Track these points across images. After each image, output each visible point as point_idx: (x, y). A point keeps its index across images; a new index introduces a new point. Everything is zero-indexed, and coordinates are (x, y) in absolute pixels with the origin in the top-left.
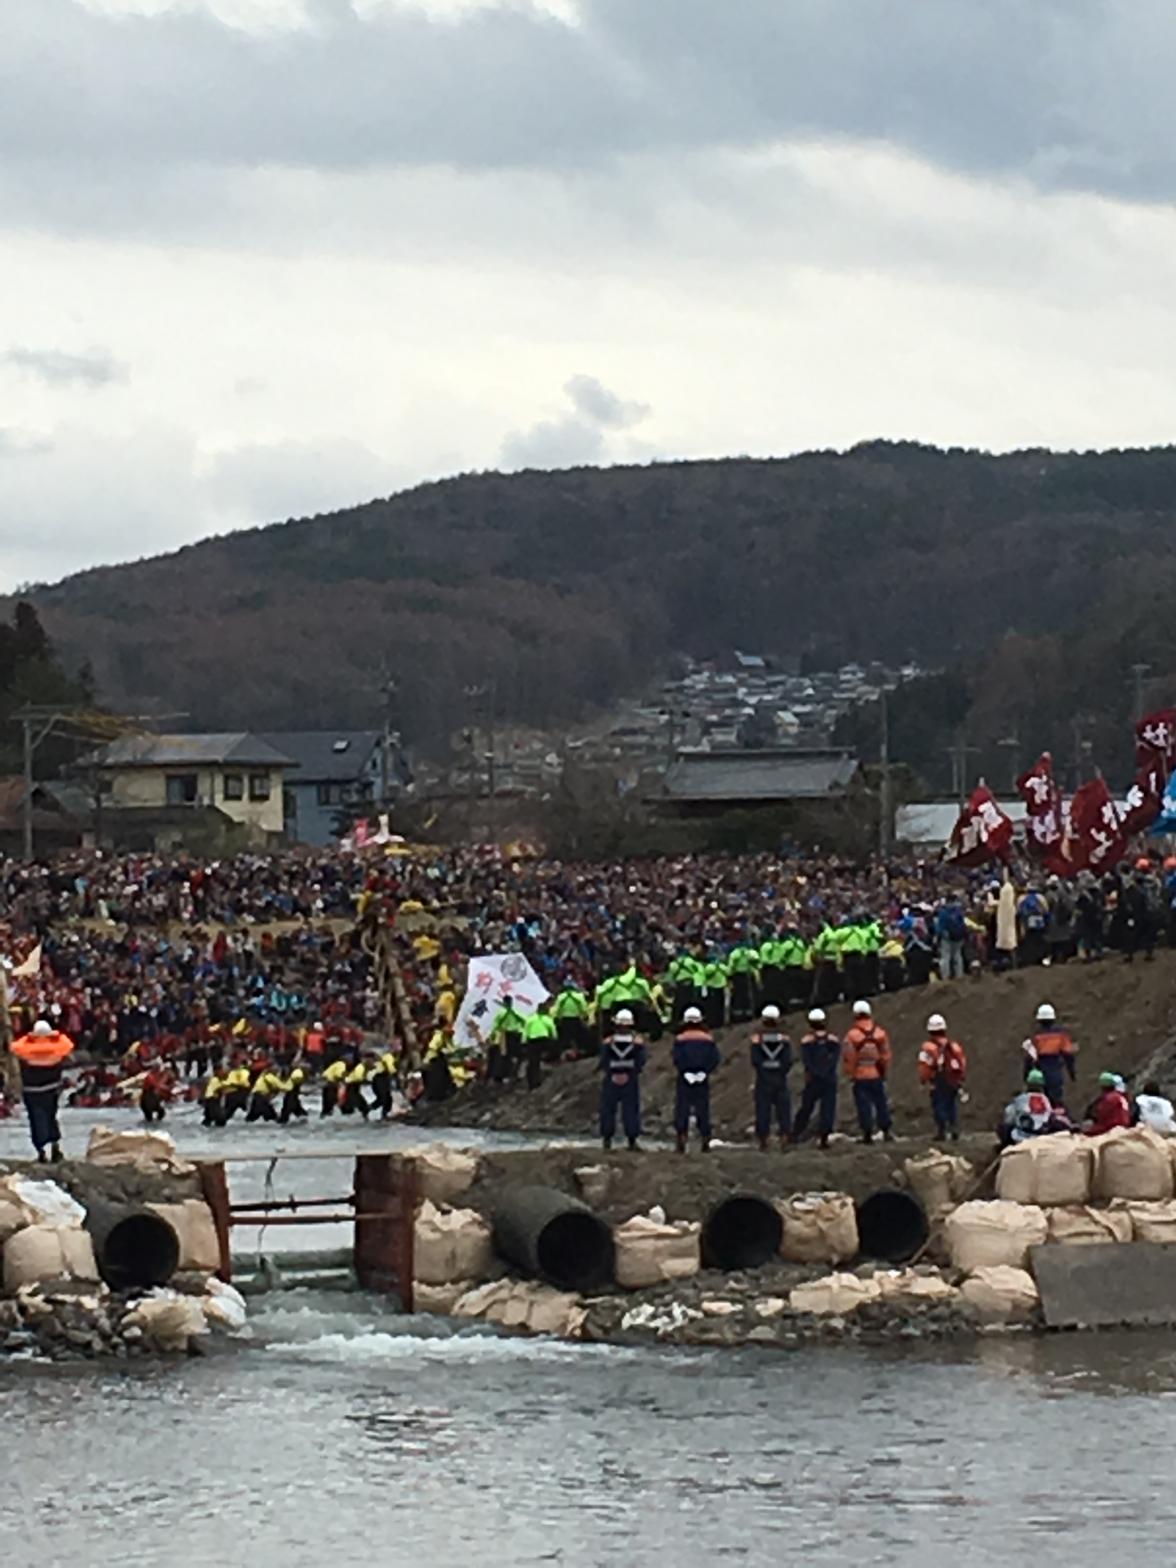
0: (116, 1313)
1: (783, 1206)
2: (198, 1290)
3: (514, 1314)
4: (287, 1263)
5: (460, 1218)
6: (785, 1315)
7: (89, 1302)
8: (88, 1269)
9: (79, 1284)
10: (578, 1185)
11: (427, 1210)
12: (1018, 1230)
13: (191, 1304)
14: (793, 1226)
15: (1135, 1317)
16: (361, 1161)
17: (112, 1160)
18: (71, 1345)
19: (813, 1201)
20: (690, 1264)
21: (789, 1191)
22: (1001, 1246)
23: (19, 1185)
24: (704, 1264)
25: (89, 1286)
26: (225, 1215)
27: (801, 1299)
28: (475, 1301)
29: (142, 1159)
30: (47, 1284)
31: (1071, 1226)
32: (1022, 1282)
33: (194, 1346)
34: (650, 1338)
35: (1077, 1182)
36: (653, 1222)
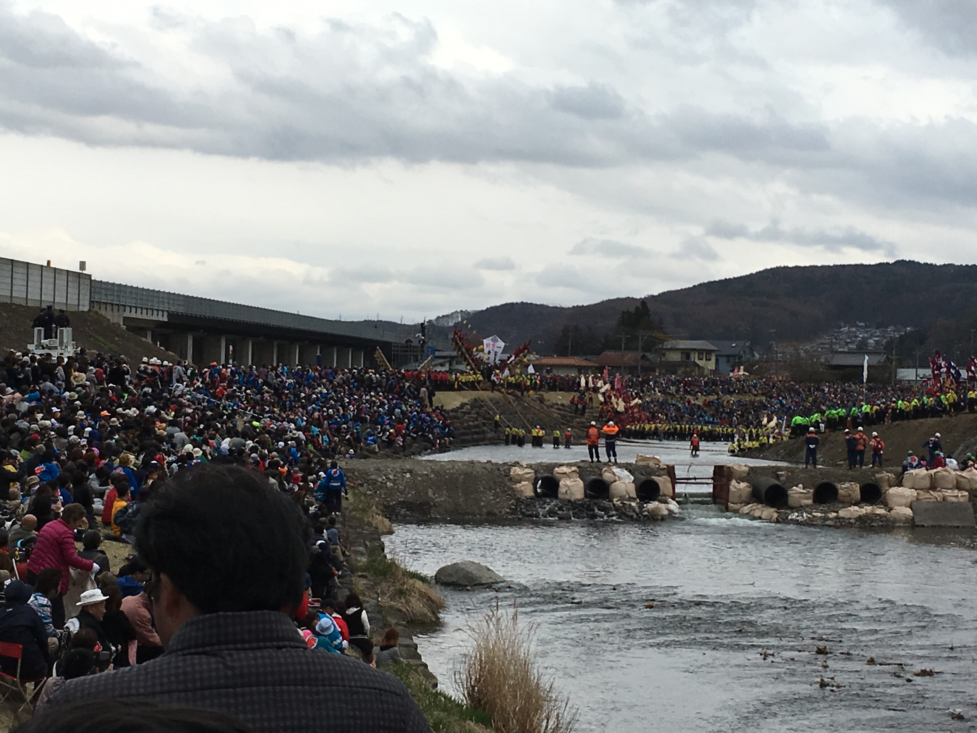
0: (641, 507)
1: (839, 486)
2: (666, 502)
3: (757, 514)
5: (743, 485)
6: (837, 518)
7: (633, 504)
8: (633, 494)
9: (631, 499)
10: (778, 477)
11: (734, 482)
12: (908, 497)
13: (663, 506)
14: (841, 491)
15: (943, 524)
16: (715, 467)
17: (641, 463)
18: (627, 516)
19: (847, 485)
20: (810, 502)
21: (840, 481)
22: (903, 501)
23: (615, 470)
24: (814, 501)
25: (634, 499)
26: (674, 481)
27: (842, 513)
28: (746, 509)
29: (651, 464)
30: (622, 498)
31: (924, 495)
32: (909, 512)
33: (663, 519)
34: (796, 522)
35: (927, 483)
36: (799, 489)
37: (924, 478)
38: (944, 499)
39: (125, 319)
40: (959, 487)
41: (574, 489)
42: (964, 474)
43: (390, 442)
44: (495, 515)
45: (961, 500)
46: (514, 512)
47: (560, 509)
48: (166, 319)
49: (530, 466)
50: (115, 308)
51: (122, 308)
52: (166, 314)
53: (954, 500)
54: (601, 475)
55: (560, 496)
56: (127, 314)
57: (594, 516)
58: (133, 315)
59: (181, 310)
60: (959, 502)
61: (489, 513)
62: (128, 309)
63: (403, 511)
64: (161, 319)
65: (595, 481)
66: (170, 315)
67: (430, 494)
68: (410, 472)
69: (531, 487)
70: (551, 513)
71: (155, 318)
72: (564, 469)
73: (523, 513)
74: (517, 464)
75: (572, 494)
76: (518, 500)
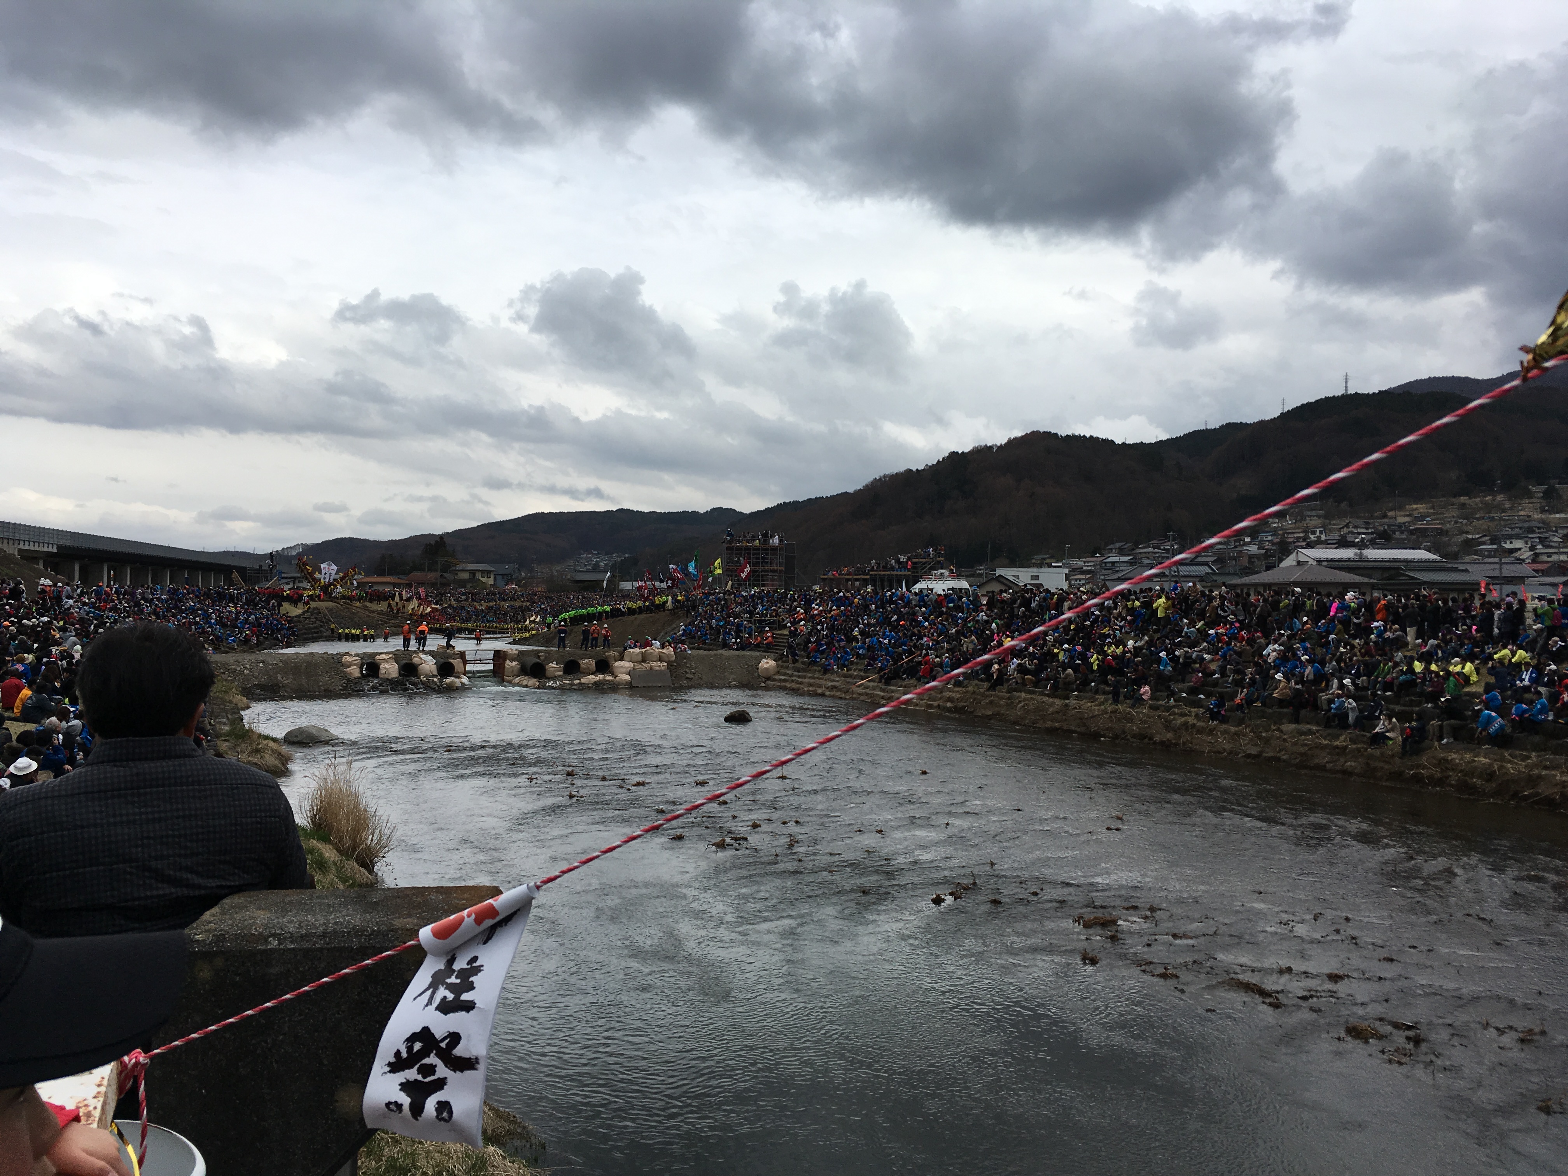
0: (441, 682)
1: (581, 662)
2: (459, 677)
3: (525, 683)
4: (479, 672)
5: (514, 663)
6: (580, 684)
7: (435, 679)
8: (435, 673)
9: (434, 676)
10: (539, 657)
11: (508, 662)
12: (627, 667)
13: (457, 680)
14: (582, 666)
15: (650, 685)
16: (495, 651)
18: (431, 688)
19: (587, 661)
20: (561, 673)
21: (581, 659)
22: (624, 670)
23: (421, 655)
24: (564, 673)
25: (436, 676)
26: (465, 662)
27: (583, 680)
28: (517, 680)
30: (427, 676)
31: (638, 666)
32: (628, 677)
33: (457, 689)
34: (552, 688)
35: (640, 658)
36: (553, 665)
37: (637, 654)
38: (651, 668)
39: (20, 551)
40: (661, 660)
41: (391, 671)
42: (664, 651)
43: (247, 640)
44: (331, 691)
45: (663, 668)
46: (345, 688)
47: (380, 685)
48: (55, 550)
49: (357, 655)
50: (11, 542)
51: (17, 542)
52: (55, 547)
53: (658, 668)
54: (412, 660)
55: (381, 676)
56: (21, 546)
57: (406, 689)
58: (27, 547)
59: (68, 543)
60: (661, 671)
61: (325, 690)
62: (22, 543)
63: (258, 691)
64: (50, 549)
65: (406, 664)
66: (59, 547)
67: (279, 677)
68: (263, 662)
69: (358, 670)
70: (374, 688)
71: (46, 549)
72: (384, 656)
73: (352, 689)
74: (347, 654)
75: (389, 674)
76: (348, 680)
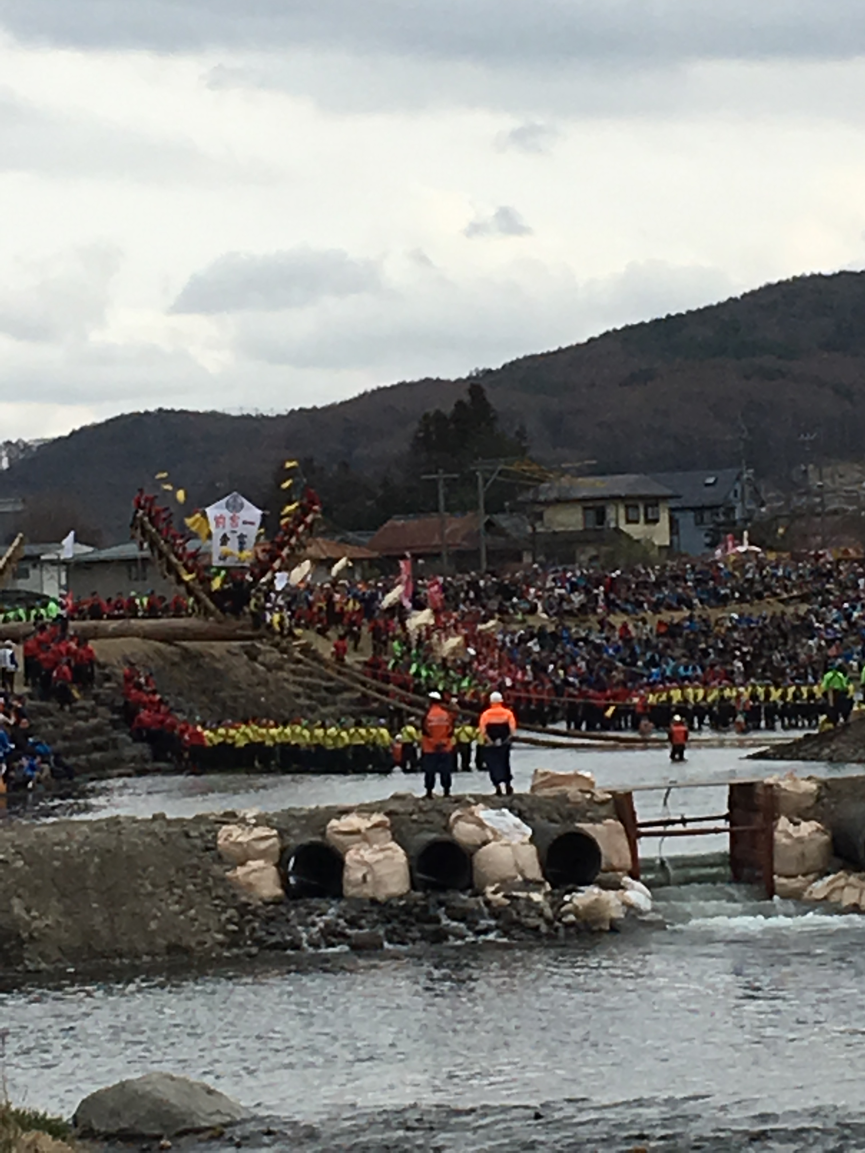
0: (557, 904)
2: (617, 886)
3: (849, 898)
5: (807, 828)
7: (537, 897)
8: (535, 873)
9: (529, 884)
11: (783, 823)
13: (611, 896)
16: (732, 787)
17: (546, 792)
18: (524, 928)
23: (483, 813)
25: (536, 885)
26: (634, 830)
28: (820, 888)
29: (572, 790)
30: (506, 884)
33: (615, 928)
41: (381, 870)
44: (187, 951)
46: (235, 939)
47: (352, 923)
49: (262, 820)
54: (448, 829)
55: (349, 891)
57: (441, 937)
61: (172, 949)
65: (434, 845)
67: (18, 909)
69: (272, 874)
70: (331, 936)
72: (353, 821)
73: (258, 942)
74: (230, 817)
75: (378, 883)
76: (243, 908)
